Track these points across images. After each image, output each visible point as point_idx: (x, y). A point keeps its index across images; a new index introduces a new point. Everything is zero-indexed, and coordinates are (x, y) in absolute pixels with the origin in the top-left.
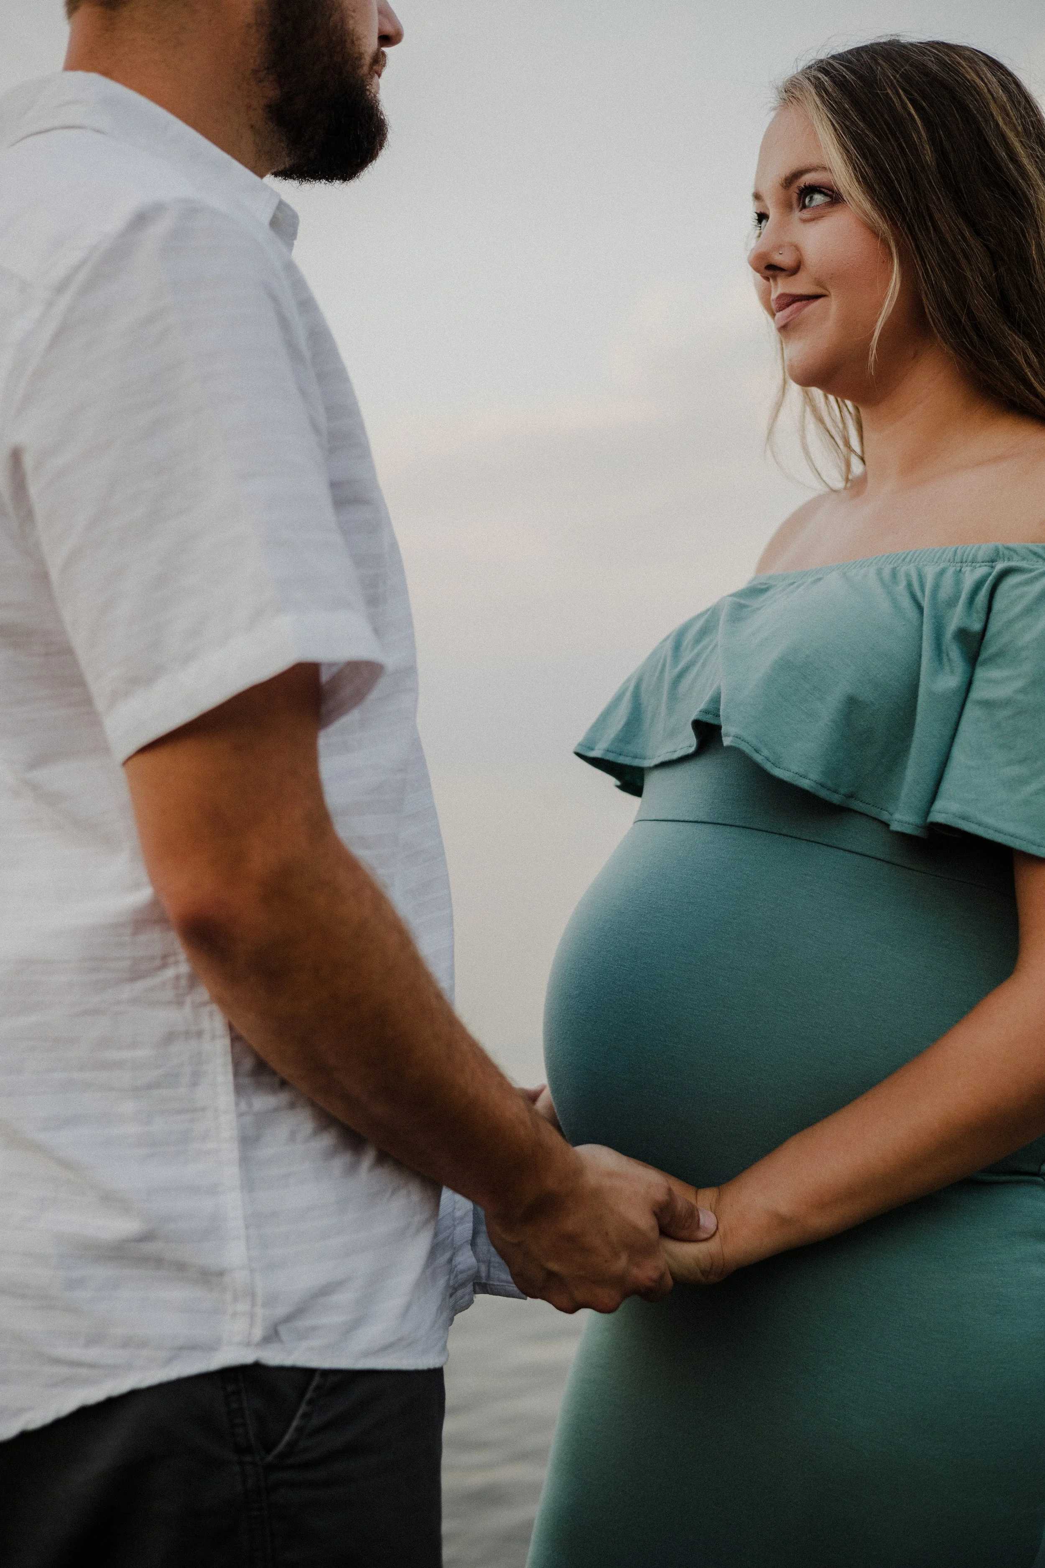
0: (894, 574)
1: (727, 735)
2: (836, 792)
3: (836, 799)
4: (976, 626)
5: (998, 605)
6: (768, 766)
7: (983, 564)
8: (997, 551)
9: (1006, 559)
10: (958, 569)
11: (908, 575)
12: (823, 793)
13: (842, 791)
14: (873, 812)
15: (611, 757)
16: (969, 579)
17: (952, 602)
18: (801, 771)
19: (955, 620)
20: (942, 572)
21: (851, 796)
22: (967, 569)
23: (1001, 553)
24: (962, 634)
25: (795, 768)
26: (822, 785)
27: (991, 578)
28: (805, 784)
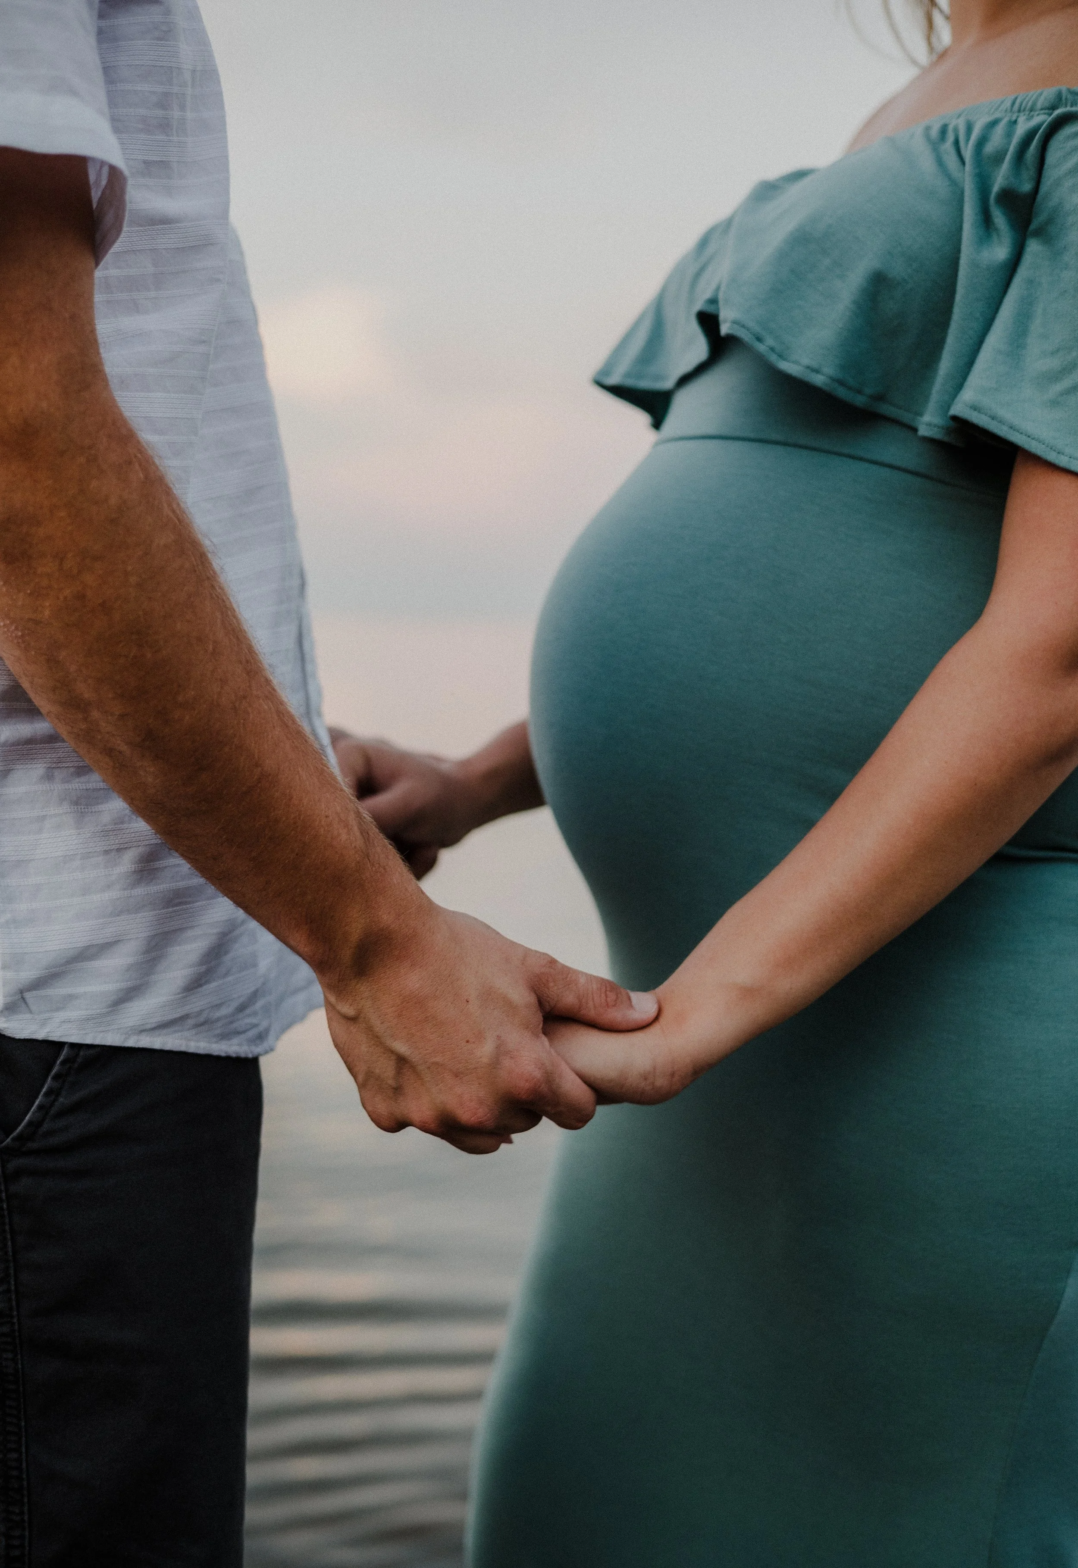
0: (943, 131)
1: (725, 321)
2: (859, 392)
3: (859, 401)
4: (1027, 187)
5: (1052, 157)
6: (773, 358)
7: (1042, 112)
8: (1059, 96)
9: (1069, 104)
10: (1014, 118)
11: (956, 130)
12: (841, 393)
13: (868, 391)
14: (906, 417)
15: (630, 382)
16: (1022, 128)
17: (998, 158)
18: (814, 364)
19: (1000, 179)
20: (994, 123)
21: (880, 398)
22: (1022, 119)
23: (1064, 98)
24: (1008, 197)
25: (806, 361)
26: (841, 382)
27: (1044, 126)
28: (818, 380)
